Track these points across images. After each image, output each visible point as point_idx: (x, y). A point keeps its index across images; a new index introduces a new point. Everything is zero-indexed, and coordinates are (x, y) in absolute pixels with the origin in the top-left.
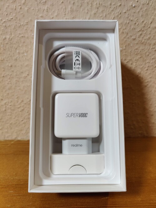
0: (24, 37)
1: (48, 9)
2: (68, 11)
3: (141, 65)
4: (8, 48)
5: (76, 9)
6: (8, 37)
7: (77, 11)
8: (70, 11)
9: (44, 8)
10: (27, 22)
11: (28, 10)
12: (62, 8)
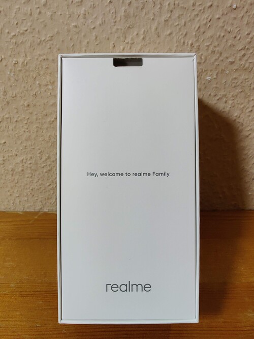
0: (47, 59)
1: (87, 14)
2: (120, 17)
3: (242, 104)
4: (22, 77)
5: (134, 14)
6: (21, 60)
7: (136, 16)
8: (124, 16)
9: (79, 12)
10: (52, 36)
11: (52, 15)
12: (110, 11)
